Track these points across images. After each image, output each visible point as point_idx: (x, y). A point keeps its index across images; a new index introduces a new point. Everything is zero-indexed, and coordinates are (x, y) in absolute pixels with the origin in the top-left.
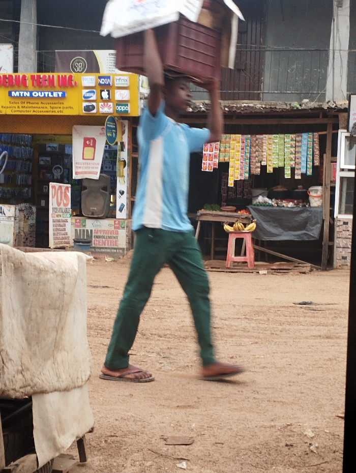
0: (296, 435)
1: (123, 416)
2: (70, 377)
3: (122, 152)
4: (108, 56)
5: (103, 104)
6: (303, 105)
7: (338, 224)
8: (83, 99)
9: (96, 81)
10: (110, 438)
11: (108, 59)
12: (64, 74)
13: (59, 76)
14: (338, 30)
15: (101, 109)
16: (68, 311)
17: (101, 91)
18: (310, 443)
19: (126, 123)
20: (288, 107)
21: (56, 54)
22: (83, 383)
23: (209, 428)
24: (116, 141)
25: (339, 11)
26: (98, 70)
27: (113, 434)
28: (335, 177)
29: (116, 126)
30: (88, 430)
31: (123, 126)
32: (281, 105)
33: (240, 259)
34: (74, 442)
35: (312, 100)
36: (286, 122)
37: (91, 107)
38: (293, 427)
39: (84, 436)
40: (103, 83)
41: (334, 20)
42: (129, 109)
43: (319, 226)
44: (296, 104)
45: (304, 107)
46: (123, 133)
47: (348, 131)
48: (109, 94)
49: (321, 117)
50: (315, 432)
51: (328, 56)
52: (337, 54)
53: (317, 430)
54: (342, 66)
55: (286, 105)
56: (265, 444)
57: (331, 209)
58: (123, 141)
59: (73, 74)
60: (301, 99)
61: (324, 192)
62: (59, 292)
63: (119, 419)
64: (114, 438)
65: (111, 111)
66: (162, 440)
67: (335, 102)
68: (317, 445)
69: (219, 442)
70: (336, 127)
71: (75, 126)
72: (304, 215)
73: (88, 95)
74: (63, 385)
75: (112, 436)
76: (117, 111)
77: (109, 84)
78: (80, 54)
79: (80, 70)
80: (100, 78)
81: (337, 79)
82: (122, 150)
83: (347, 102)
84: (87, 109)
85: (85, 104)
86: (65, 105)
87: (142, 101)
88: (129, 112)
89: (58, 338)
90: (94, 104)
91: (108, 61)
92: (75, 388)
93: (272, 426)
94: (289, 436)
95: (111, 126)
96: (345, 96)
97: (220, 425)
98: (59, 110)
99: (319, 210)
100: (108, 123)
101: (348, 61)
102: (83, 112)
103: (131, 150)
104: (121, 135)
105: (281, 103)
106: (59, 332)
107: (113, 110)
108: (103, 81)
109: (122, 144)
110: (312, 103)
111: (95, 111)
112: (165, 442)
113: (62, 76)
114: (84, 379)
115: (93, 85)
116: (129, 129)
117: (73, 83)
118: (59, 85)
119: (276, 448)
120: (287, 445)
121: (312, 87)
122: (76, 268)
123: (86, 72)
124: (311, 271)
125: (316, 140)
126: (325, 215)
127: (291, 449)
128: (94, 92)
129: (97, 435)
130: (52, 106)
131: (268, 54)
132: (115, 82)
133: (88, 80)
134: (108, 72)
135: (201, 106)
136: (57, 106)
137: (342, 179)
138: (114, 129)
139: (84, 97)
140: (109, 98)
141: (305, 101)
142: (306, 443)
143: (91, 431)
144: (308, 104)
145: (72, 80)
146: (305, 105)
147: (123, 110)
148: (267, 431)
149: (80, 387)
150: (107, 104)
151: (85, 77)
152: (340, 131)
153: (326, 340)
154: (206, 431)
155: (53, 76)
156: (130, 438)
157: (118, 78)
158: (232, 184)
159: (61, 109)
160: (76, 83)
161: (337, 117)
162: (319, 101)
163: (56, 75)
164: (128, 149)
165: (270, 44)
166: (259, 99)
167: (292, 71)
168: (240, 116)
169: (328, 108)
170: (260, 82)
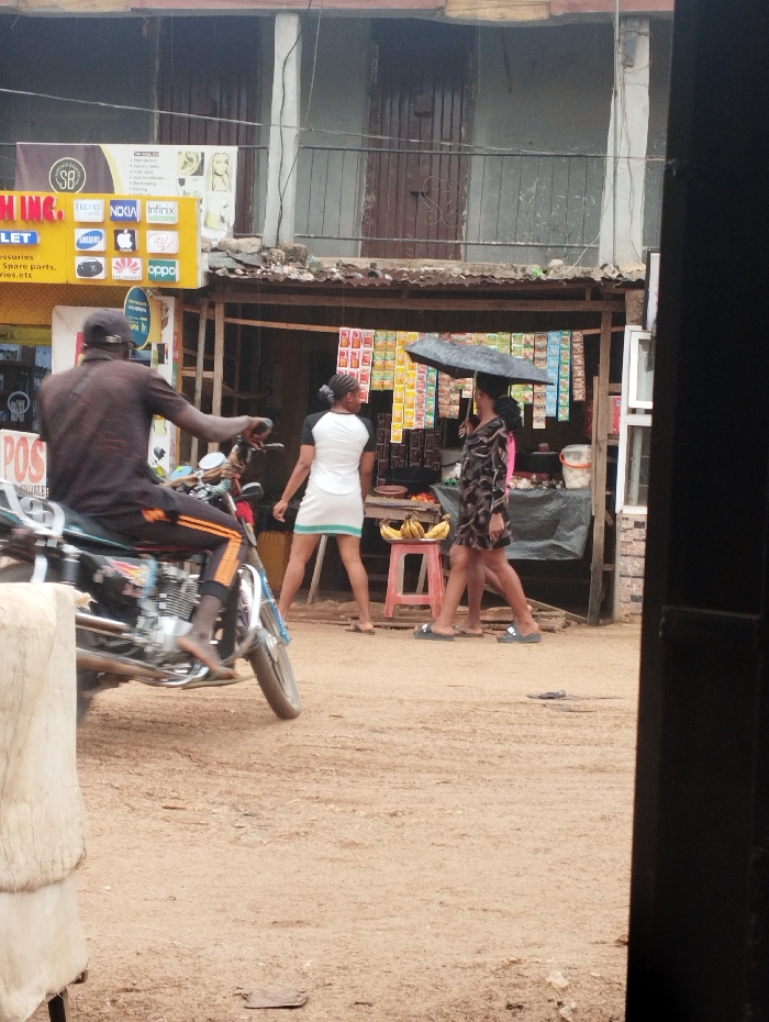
0: (530, 984)
1: (153, 945)
2: (35, 859)
3: (161, 366)
4: (133, 157)
5: (119, 260)
6: (552, 272)
7: (624, 526)
8: (78, 249)
9: (106, 211)
10: (123, 995)
11: (133, 163)
12: (34, 194)
13: (23, 199)
14: (625, 115)
15: (114, 272)
16: (32, 714)
17: (117, 233)
18: (559, 1000)
19: (170, 302)
20: (520, 276)
21: (19, 149)
22: (66, 873)
23: (342, 971)
24: (148, 340)
25: (627, 76)
26: (109, 188)
27: (129, 986)
28: (616, 425)
29: (148, 308)
30: (73, 978)
31: (163, 308)
32: (504, 270)
33: (415, 599)
34: (42, 1005)
35: (570, 262)
36: (513, 307)
37: (93, 267)
38: (524, 966)
39: (64, 992)
40: (121, 215)
41: (616, 92)
42: (177, 272)
43: (583, 529)
44: (535, 271)
45: (552, 277)
46: (164, 323)
47: (645, 328)
48: (133, 239)
49: (588, 297)
50: (570, 978)
51: (602, 168)
52: (622, 165)
53: (574, 972)
54: (632, 191)
55: (516, 271)
56: (463, 1005)
57: (609, 493)
58: (163, 342)
59: (55, 195)
60: (547, 259)
61: (594, 457)
62: (11, 673)
63: (144, 952)
64: (133, 994)
65: (138, 275)
66: (238, 997)
67: (618, 268)
68: (573, 1005)
69: (362, 1001)
70: (620, 320)
71: (59, 308)
72: (553, 506)
73: (85, 240)
74: (20, 879)
75: (127, 990)
76: (151, 277)
77: (134, 218)
78: (71, 152)
79: (71, 185)
80: (114, 203)
81: (622, 219)
82: (161, 360)
83: (644, 267)
84: (85, 270)
85: (80, 260)
86: (36, 262)
87: (206, 255)
88: (177, 279)
89: (10, 774)
90: (101, 260)
91: (133, 169)
92: (47, 884)
93: (479, 965)
94: (515, 985)
95: (137, 309)
96: (640, 254)
97: (366, 964)
98: (23, 271)
99: (584, 495)
100: (132, 302)
101: (645, 181)
102: (76, 279)
103: (181, 362)
104: (159, 328)
105: (504, 265)
106: (12, 760)
107: (143, 275)
108: (120, 212)
109: (161, 347)
110: (570, 268)
111: (101, 276)
112: (244, 1002)
113: (30, 198)
114: (68, 865)
115: (99, 219)
116: (175, 315)
117: (55, 213)
118: (23, 217)
119: (485, 1014)
120: (509, 1007)
121: (570, 235)
122: (52, 619)
123: (84, 191)
124: (566, 625)
125: (579, 347)
126: (596, 506)
127: (519, 1015)
128: (100, 235)
129: (94, 988)
130: (9, 262)
131: (477, 162)
132: (148, 215)
133: (89, 208)
134: (132, 193)
135: (334, 270)
136: (18, 262)
137: (632, 429)
138: (143, 315)
139: (79, 245)
140: (133, 247)
141: (556, 262)
142: (550, 1001)
143: (81, 979)
144: (561, 269)
145: (52, 208)
146: (555, 272)
147: (163, 274)
148: (466, 977)
149: (59, 882)
150: (130, 262)
151: (81, 202)
152: (628, 328)
153: (597, 776)
154: (334, 977)
155: (11, 198)
156: (167, 995)
157: (153, 204)
158: (398, 438)
159: (28, 271)
160: (60, 215)
161: (621, 298)
162: (585, 263)
163: (16, 195)
164: (175, 360)
165: (482, 140)
166: (457, 256)
167: (527, 199)
168: (418, 293)
169: (603, 278)
170: (459, 221)
